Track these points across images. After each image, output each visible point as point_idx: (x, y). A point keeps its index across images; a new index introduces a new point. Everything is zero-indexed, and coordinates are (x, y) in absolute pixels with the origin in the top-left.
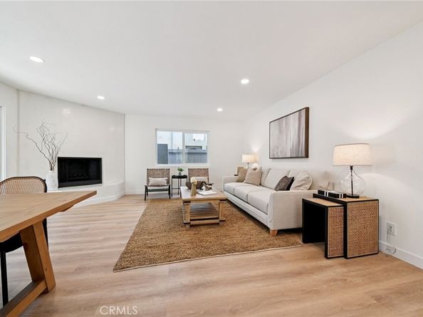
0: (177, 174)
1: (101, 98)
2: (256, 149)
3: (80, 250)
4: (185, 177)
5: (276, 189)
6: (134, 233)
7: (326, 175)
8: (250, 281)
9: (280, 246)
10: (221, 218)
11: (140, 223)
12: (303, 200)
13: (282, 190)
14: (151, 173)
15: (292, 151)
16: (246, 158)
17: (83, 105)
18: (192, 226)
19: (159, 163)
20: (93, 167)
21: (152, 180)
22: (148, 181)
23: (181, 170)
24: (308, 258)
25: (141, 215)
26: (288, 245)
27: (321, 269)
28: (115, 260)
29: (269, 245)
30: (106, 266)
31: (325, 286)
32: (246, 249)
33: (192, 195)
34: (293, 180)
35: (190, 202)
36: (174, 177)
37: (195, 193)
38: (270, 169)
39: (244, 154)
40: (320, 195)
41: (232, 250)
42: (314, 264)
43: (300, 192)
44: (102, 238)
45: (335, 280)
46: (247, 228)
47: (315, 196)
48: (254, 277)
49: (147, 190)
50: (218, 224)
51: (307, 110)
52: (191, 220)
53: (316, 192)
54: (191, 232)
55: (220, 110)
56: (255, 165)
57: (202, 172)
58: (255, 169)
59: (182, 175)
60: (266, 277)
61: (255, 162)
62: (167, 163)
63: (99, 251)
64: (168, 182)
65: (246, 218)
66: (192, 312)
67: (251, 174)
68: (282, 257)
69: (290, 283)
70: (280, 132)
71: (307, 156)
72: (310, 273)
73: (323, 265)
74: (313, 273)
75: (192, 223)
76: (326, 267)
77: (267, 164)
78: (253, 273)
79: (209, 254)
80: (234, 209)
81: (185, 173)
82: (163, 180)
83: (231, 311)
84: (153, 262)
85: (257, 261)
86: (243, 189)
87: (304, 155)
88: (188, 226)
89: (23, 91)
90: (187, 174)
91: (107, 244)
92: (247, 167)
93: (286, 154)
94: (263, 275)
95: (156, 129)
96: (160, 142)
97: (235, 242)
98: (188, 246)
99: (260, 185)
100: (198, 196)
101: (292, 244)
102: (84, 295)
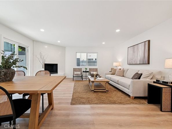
0: (85, 71)
1: (59, 42)
2: (120, 60)
3: (57, 96)
4: (88, 72)
5: (132, 78)
6: (73, 92)
7: (160, 73)
8: (125, 116)
9: (136, 104)
10: (107, 90)
11: (74, 89)
12: (148, 84)
13: (136, 79)
14: (75, 70)
15: (140, 61)
16: (115, 64)
17: (52, 45)
18: (94, 92)
19: (77, 66)
20: (55, 67)
21: (75, 73)
22: (74, 73)
23: (86, 69)
24: (151, 110)
25: (73, 86)
26: (140, 103)
27: (159, 115)
28: (70, 101)
29: (131, 103)
30: (68, 103)
31: (162, 123)
32: (120, 103)
33: (94, 79)
34: (141, 74)
35: (94, 82)
36: (83, 72)
37: (95, 79)
38: (128, 69)
39: (115, 62)
40: (158, 82)
41: (114, 103)
42: (155, 113)
43: (146, 80)
44: (63, 93)
45: (167, 121)
46: (119, 95)
47: (154, 82)
48: (127, 114)
49: (73, 77)
50: (105, 92)
51: (149, 41)
52: (94, 89)
53: (155, 81)
54: (95, 94)
55: (104, 43)
56: (120, 67)
57: (95, 70)
58: (120, 69)
59: (87, 71)
60: (132, 115)
61: (120, 66)
62: (80, 66)
63: (64, 97)
64: (81, 74)
65: (117, 91)
66: (103, 123)
67: (118, 71)
68: (138, 108)
69: (144, 119)
70: (134, 52)
71: (149, 63)
72: (153, 116)
73: (160, 114)
74: (155, 117)
75: (95, 90)
76: (161, 115)
77: (126, 67)
78: (126, 113)
79: (105, 103)
80: (111, 87)
81: (88, 70)
82: (79, 73)
83: (119, 125)
84: (84, 103)
85: (127, 108)
86: (115, 78)
87: (147, 63)
88: (93, 92)
89: (35, 41)
90: (89, 71)
91: (65, 95)
92: (116, 68)
93: (137, 62)
94: (130, 114)
95: (76, 52)
96: (78, 57)
97: (115, 100)
98: (95, 99)
99: (123, 76)
100: (96, 80)
101: (143, 104)
102: (64, 112)
